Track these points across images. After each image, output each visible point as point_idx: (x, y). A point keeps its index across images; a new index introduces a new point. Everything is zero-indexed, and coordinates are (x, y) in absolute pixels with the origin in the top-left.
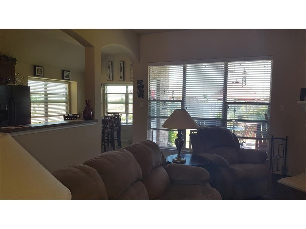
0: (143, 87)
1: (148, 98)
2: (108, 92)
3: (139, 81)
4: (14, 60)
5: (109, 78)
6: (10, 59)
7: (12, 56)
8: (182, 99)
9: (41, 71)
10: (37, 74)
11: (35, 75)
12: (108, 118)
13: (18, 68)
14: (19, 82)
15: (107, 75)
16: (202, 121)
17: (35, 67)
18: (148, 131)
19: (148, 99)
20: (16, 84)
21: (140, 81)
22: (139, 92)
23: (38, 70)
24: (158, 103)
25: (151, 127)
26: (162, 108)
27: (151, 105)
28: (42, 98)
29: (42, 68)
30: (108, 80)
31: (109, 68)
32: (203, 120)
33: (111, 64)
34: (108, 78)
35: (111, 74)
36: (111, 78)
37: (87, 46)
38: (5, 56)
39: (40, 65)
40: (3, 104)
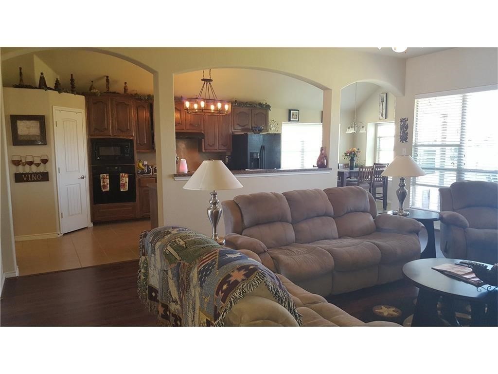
0: (407, 127)
1: (414, 142)
3: (402, 120)
4: (268, 107)
5: (382, 115)
6: (264, 107)
7: (266, 103)
8: (459, 143)
9: (297, 115)
10: (291, 120)
11: (289, 120)
13: (272, 115)
14: (273, 130)
15: (380, 112)
17: (290, 111)
19: (413, 144)
20: (270, 132)
21: (404, 119)
22: (401, 135)
23: (293, 115)
25: (417, 183)
27: (417, 151)
29: (298, 112)
30: (380, 119)
31: (383, 101)
33: (385, 96)
34: (380, 115)
35: (384, 111)
36: (384, 116)
37: (325, 89)
38: (260, 104)
39: (296, 109)
40: (255, 153)
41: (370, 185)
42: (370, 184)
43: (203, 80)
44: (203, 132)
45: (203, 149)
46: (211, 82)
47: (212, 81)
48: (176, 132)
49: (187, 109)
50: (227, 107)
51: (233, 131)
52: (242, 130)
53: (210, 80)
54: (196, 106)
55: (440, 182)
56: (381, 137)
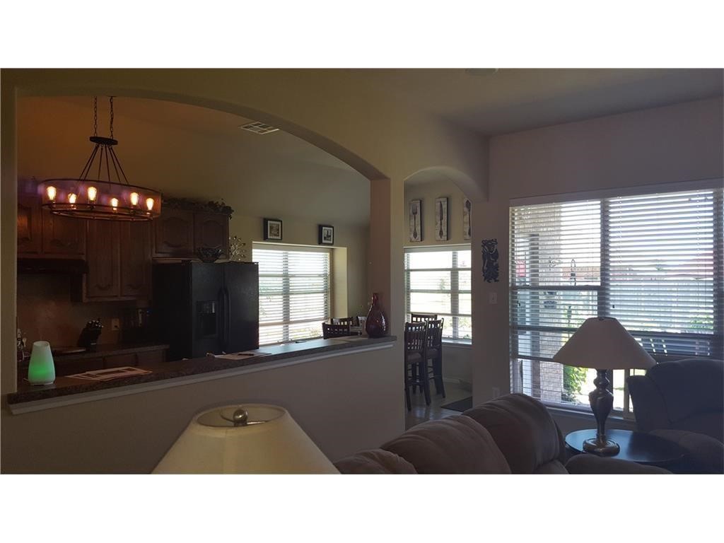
0: (496, 256)
1: (510, 281)
2: (411, 268)
3: (485, 243)
4: (228, 211)
5: (415, 235)
6: (221, 209)
7: (223, 203)
8: (599, 284)
9: (278, 230)
10: (269, 237)
11: (265, 238)
12: (414, 328)
13: (236, 225)
15: (411, 231)
16: (657, 341)
17: (265, 221)
18: (511, 363)
19: (510, 285)
20: (231, 259)
21: (489, 241)
22: (485, 268)
23: (271, 228)
24: (533, 293)
25: (520, 354)
27: (516, 298)
28: (278, 283)
29: (280, 223)
30: (411, 241)
31: (415, 213)
32: (660, 339)
33: (418, 205)
34: (412, 235)
35: (418, 228)
36: (419, 236)
38: (211, 204)
39: (274, 217)
43: (93, 139)
44: (84, 258)
45: (84, 295)
46: (113, 146)
47: (115, 143)
48: (18, 259)
49: (50, 203)
50: (150, 203)
51: (155, 255)
52: (175, 255)
53: (110, 142)
54: (73, 199)
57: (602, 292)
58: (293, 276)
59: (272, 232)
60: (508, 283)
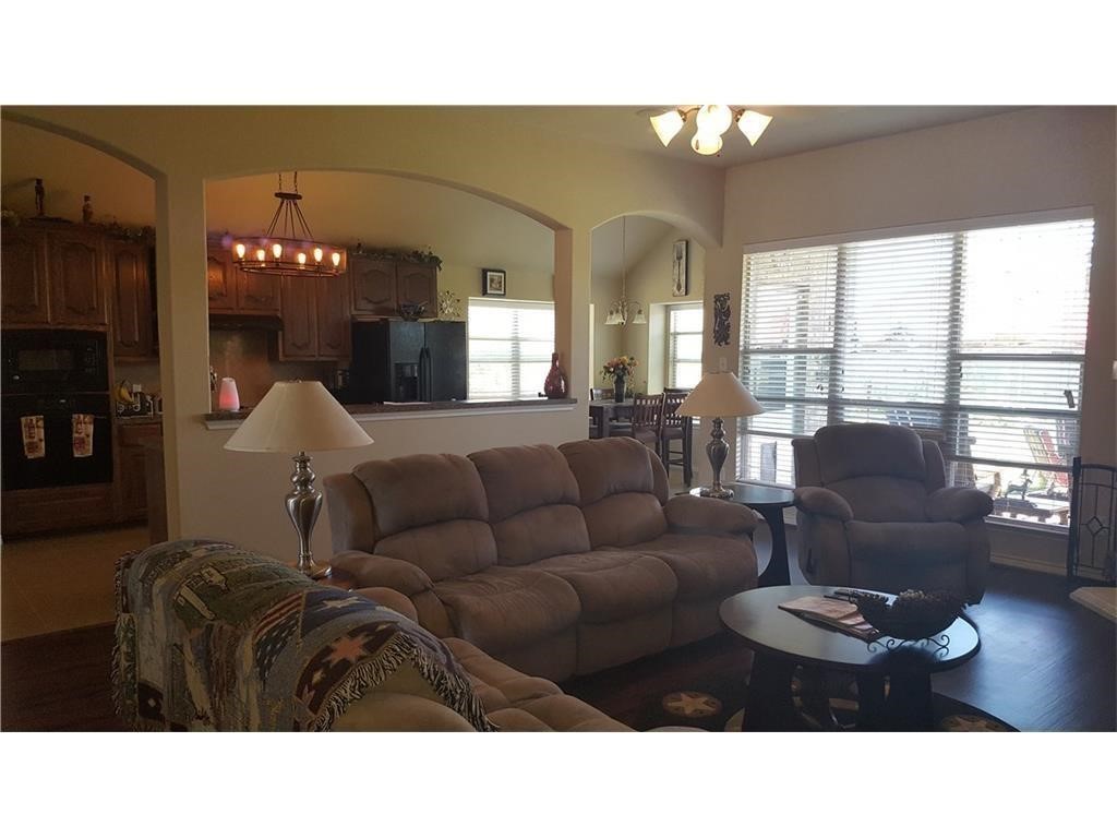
0: (727, 313)
1: (741, 343)
2: (678, 330)
3: (717, 298)
4: (435, 262)
5: (679, 288)
6: (426, 260)
7: (430, 253)
8: (831, 346)
11: (485, 293)
13: (444, 280)
14: (447, 313)
16: (901, 412)
17: (485, 272)
18: (738, 439)
19: (741, 349)
20: (442, 318)
21: (722, 296)
23: (492, 281)
24: (799, 358)
25: (750, 429)
26: (817, 374)
27: (747, 363)
28: (506, 349)
29: (502, 275)
31: (679, 258)
32: (904, 410)
33: (684, 247)
34: (675, 288)
36: (683, 288)
37: (558, 228)
38: (417, 255)
39: (498, 268)
40: (407, 364)
41: (657, 435)
42: (657, 432)
43: (277, 195)
44: (279, 315)
45: (281, 354)
46: (298, 201)
47: (300, 197)
48: (210, 315)
49: (239, 261)
50: (336, 258)
51: (354, 312)
52: (377, 312)
53: (295, 197)
54: (261, 255)
55: (796, 426)
56: (679, 334)
57: (833, 355)
58: (525, 340)
59: (491, 283)
60: (739, 346)
